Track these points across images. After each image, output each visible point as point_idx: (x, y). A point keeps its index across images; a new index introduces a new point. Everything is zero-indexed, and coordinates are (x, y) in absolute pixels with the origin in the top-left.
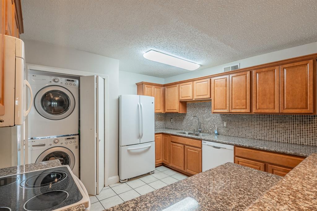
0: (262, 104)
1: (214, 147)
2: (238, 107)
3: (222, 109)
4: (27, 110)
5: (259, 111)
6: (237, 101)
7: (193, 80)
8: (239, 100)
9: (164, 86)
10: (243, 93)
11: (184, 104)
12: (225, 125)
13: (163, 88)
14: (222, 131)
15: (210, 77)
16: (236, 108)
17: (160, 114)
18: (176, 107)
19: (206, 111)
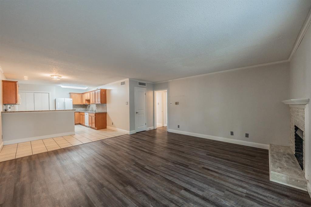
7: (87, 93)
11: (89, 101)
13: (82, 94)
14: (96, 110)
15: (90, 92)
18: (84, 102)
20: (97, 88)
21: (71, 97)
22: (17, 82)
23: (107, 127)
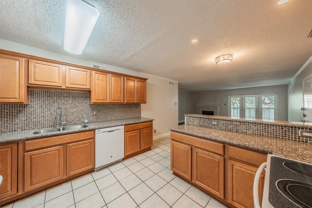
0: (130, 98)
1: (109, 132)
2: (116, 99)
3: (103, 100)
5: (128, 102)
6: (115, 95)
8: (116, 94)
10: (119, 90)
12: (95, 113)
14: (91, 119)
16: (115, 99)
19: (70, 102)
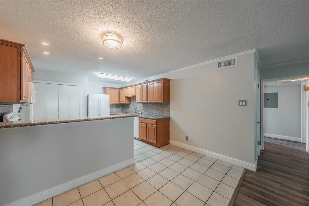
0: (151, 98)
4: (35, 100)
5: (150, 102)
7: (130, 86)
8: (144, 97)
9: (120, 88)
11: (129, 98)
12: (144, 109)
13: (119, 90)
14: (143, 112)
15: (136, 85)
16: (144, 100)
17: (113, 104)
18: (124, 100)
20: (146, 79)
21: (105, 92)
22: (23, 45)
23: (171, 141)
